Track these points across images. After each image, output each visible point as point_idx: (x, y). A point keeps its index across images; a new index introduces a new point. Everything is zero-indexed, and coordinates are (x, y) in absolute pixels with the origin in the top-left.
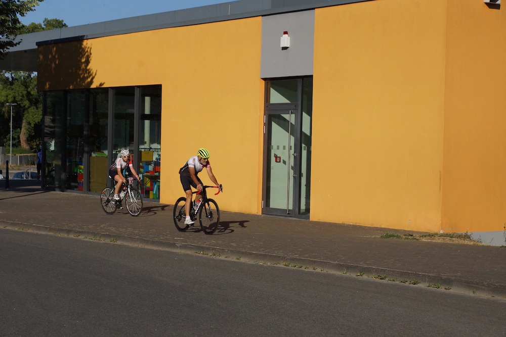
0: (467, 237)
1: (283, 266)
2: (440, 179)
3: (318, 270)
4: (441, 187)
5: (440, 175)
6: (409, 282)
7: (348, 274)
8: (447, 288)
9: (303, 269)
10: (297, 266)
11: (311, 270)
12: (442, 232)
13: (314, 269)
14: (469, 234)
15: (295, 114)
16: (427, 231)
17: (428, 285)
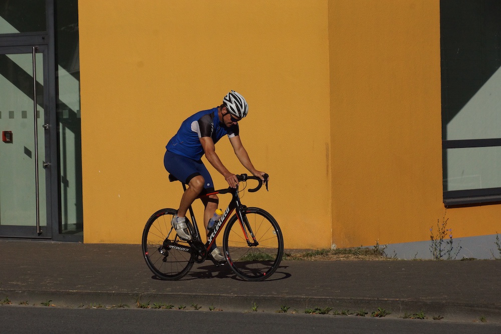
0: (377, 252)
1: (135, 308)
2: (327, 156)
3: (205, 309)
4: (330, 171)
5: (327, 150)
6: (370, 314)
7: (260, 311)
8: (437, 316)
9: (176, 308)
10: (165, 307)
11: (190, 309)
12: (333, 247)
13: (196, 307)
14: (381, 247)
15: (43, 52)
16: (308, 248)
17: (403, 315)
